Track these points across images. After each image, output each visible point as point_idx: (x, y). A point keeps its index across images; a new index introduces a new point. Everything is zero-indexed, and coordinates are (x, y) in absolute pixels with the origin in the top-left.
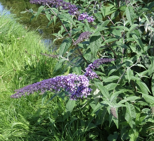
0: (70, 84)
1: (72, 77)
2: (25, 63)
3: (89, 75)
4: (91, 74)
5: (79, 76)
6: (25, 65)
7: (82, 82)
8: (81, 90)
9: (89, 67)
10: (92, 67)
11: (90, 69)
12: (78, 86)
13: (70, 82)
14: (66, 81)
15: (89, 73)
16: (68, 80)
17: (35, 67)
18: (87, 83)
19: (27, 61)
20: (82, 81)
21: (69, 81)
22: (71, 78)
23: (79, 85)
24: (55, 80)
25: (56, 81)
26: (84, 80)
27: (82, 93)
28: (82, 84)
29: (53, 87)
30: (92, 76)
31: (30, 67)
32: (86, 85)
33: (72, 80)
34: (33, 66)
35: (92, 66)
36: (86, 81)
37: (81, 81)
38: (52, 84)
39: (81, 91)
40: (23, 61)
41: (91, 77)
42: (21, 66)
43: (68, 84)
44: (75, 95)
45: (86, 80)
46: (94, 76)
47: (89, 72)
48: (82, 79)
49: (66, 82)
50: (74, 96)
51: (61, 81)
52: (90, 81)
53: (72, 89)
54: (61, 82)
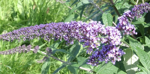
0: (91, 37)
1: (94, 25)
2: (12, 8)
3: (124, 28)
4: (127, 27)
5: (107, 27)
6: (12, 12)
7: (111, 37)
8: (107, 51)
9: (124, 16)
10: (130, 16)
11: (126, 19)
12: (103, 42)
13: (91, 33)
14: (84, 30)
15: (123, 25)
16: (88, 29)
17: (29, 16)
18: (117, 39)
19: (17, 5)
20: (111, 34)
21: (89, 31)
22: (93, 27)
23: (104, 40)
24: (67, 25)
25: (70, 27)
26: (115, 34)
27: (107, 55)
28: (109, 41)
29: (64, 35)
30: (128, 30)
31: (20, 17)
32: (116, 43)
33: (94, 30)
34: (24, 15)
35: (130, 14)
36: (117, 37)
37: (109, 34)
38: (62, 31)
39: (107, 53)
40: (10, 6)
41: (125, 31)
42: (6, 12)
43: (88, 35)
44: (97, 58)
45: (116, 34)
46: (130, 30)
47: (124, 23)
48: (111, 32)
49: (84, 32)
50: (94, 59)
51: (76, 29)
52: (124, 38)
53: (92, 46)
54: (77, 31)
